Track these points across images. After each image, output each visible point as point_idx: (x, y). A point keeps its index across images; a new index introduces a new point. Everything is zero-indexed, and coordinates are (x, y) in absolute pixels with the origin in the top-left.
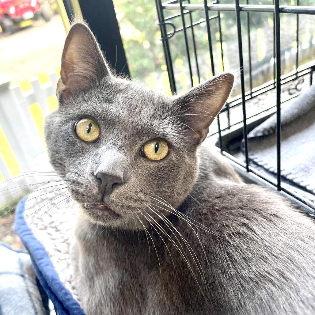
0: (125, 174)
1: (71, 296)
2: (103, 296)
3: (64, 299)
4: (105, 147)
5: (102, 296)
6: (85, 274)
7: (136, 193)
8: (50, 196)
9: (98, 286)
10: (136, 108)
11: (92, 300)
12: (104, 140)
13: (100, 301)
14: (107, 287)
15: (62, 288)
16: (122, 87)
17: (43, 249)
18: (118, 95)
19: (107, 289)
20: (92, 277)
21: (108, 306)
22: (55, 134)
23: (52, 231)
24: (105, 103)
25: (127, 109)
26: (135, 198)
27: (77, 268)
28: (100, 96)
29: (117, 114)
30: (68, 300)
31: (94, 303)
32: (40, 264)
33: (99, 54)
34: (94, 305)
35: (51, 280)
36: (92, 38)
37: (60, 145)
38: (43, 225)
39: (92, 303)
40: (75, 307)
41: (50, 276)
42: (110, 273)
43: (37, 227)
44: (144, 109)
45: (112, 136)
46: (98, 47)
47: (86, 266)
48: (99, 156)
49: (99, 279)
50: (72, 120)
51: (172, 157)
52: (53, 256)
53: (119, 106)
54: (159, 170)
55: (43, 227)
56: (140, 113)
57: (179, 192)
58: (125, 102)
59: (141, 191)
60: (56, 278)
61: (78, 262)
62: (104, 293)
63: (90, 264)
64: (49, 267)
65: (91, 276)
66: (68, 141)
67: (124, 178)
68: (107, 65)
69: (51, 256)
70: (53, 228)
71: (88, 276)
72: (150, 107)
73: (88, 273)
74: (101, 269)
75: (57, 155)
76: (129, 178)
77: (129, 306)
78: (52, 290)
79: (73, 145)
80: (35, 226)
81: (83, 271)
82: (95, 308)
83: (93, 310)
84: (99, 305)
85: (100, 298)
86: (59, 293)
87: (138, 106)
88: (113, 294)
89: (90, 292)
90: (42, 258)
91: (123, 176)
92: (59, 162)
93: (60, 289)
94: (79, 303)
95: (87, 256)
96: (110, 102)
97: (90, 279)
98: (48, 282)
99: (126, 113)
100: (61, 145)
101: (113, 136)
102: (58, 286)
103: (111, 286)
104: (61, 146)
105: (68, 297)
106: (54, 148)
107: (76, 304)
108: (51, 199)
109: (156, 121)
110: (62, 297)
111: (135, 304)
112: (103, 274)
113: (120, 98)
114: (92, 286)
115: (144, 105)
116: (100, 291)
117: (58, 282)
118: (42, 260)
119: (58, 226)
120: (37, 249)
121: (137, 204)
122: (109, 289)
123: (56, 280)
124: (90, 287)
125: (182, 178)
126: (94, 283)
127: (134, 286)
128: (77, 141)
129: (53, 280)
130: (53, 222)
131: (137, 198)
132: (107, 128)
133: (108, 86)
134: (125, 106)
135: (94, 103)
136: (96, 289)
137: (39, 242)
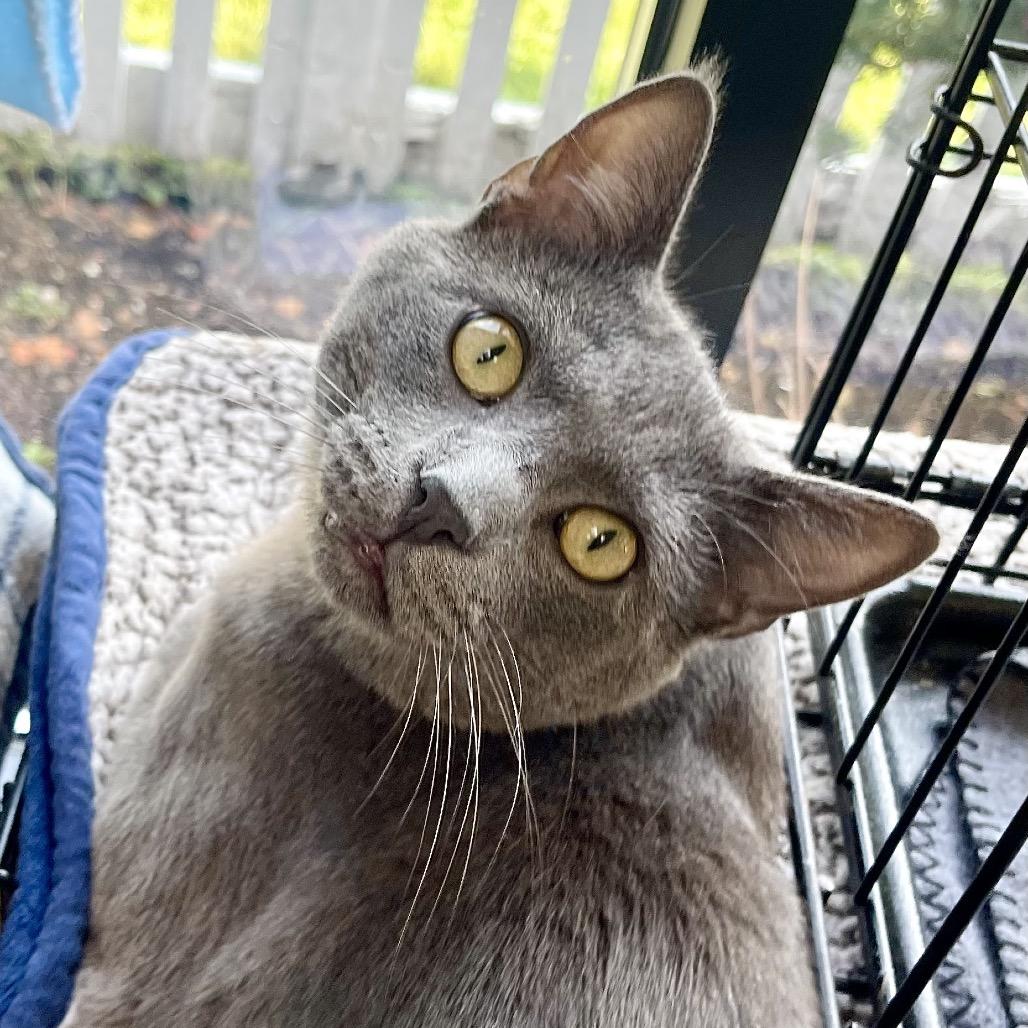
0: (488, 532)
1: (89, 755)
2: (166, 821)
3: (62, 752)
4: (494, 434)
5: (162, 818)
6: (162, 726)
7: (472, 597)
8: (237, 390)
9: (171, 786)
10: (642, 409)
11: (130, 809)
12: (506, 414)
13: (148, 827)
14: (191, 804)
15: (78, 718)
16: (655, 330)
17: (101, 559)
18: (633, 341)
19: (189, 811)
20: (174, 749)
21: (159, 855)
22: (404, 291)
23: (164, 515)
24: (584, 335)
25: (618, 392)
26: (459, 605)
27: (153, 690)
28: (590, 306)
29: (588, 385)
30: (73, 761)
31: (130, 820)
32: (63, 603)
33: (680, 196)
34: (126, 824)
35: (61, 673)
36: (700, 146)
37: (394, 331)
38: (149, 475)
39: (125, 817)
40: (76, 790)
41: (66, 661)
42: (227, 774)
43: (129, 470)
44: (657, 428)
45: (534, 424)
46: (695, 180)
47: (180, 703)
48: (466, 442)
49: (187, 767)
50: (475, 300)
51: (620, 596)
52: (116, 602)
53: (609, 372)
54: (566, 597)
55: (146, 483)
56: (640, 427)
57: (563, 691)
58: (629, 374)
59: (485, 603)
60: (81, 675)
61: (167, 676)
62: (173, 814)
63: (196, 710)
64: (81, 631)
65: (169, 743)
66: (422, 340)
67: (477, 540)
68: (674, 237)
69: (110, 596)
70: (174, 508)
71: (163, 740)
72: (676, 435)
73: (169, 730)
74: (214, 744)
75: (364, 345)
76: (484, 549)
77: (209, 892)
78: (49, 702)
79: (425, 360)
80: (126, 462)
81: (162, 713)
82: (125, 834)
83: (114, 836)
84: (138, 834)
85: (156, 818)
86: (61, 724)
87: (650, 408)
88: (191, 834)
89: (141, 785)
90: (77, 589)
91: (476, 533)
92: (355, 366)
93: (71, 716)
94: (98, 786)
95: (202, 679)
96: (600, 343)
97: (167, 750)
98: (51, 671)
99: (608, 401)
100: (398, 334)
101: (536, 427)
102: (70, 703)
103: (203, 808)
104: (395, 337)
105: (77, 752)
106: (374, 323)
107: (89, 788)
108: (230, 405)
109: (662, 477)
110: (60, 741)
111: (226, 900)
112: (207, 761)
113: (629, 351)
114: (156, 773)
115: (667, 418)
116: (167, 799)
117: (78, 690)
118: (75, 596)
119: (194, 513)
120: (83, 549)
121: (450, 625)
122: (193, 814)
123: (77, 682)
124: (150, 772)
125: (597, 663)
126: (166, 767)
127: (255, 852)
128: (443, 361)
129: (69, 675)
130: (186, 489)
131: (463, 611)
132: (536, 397)
133: (628, 297)
134: (622, 381)
135: (562, 308)
136: (159, 787)
137: (103, 526)
